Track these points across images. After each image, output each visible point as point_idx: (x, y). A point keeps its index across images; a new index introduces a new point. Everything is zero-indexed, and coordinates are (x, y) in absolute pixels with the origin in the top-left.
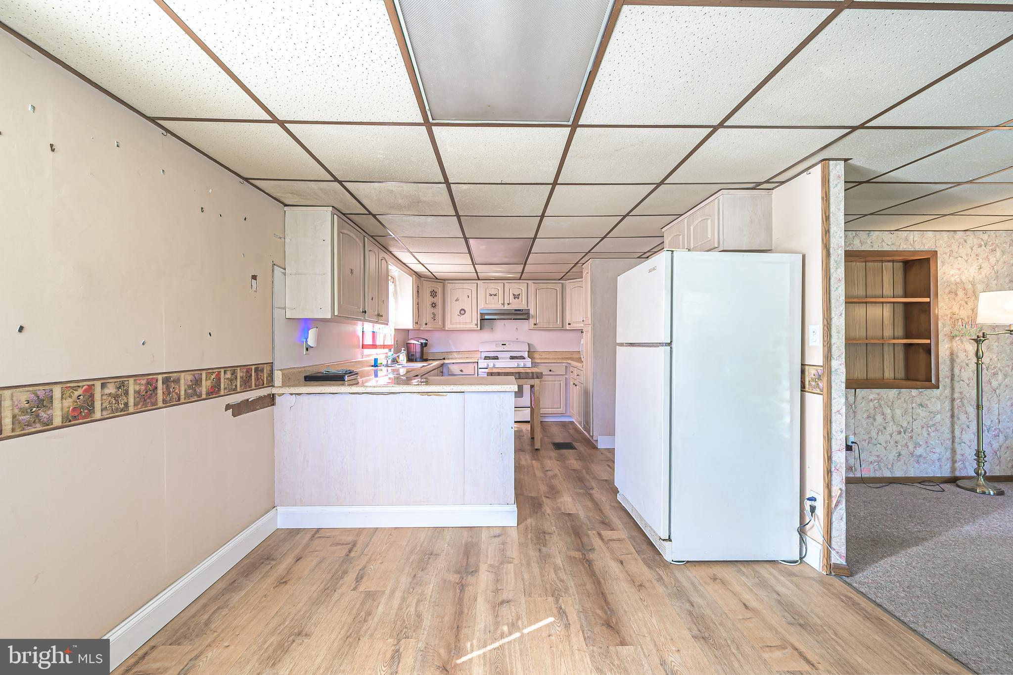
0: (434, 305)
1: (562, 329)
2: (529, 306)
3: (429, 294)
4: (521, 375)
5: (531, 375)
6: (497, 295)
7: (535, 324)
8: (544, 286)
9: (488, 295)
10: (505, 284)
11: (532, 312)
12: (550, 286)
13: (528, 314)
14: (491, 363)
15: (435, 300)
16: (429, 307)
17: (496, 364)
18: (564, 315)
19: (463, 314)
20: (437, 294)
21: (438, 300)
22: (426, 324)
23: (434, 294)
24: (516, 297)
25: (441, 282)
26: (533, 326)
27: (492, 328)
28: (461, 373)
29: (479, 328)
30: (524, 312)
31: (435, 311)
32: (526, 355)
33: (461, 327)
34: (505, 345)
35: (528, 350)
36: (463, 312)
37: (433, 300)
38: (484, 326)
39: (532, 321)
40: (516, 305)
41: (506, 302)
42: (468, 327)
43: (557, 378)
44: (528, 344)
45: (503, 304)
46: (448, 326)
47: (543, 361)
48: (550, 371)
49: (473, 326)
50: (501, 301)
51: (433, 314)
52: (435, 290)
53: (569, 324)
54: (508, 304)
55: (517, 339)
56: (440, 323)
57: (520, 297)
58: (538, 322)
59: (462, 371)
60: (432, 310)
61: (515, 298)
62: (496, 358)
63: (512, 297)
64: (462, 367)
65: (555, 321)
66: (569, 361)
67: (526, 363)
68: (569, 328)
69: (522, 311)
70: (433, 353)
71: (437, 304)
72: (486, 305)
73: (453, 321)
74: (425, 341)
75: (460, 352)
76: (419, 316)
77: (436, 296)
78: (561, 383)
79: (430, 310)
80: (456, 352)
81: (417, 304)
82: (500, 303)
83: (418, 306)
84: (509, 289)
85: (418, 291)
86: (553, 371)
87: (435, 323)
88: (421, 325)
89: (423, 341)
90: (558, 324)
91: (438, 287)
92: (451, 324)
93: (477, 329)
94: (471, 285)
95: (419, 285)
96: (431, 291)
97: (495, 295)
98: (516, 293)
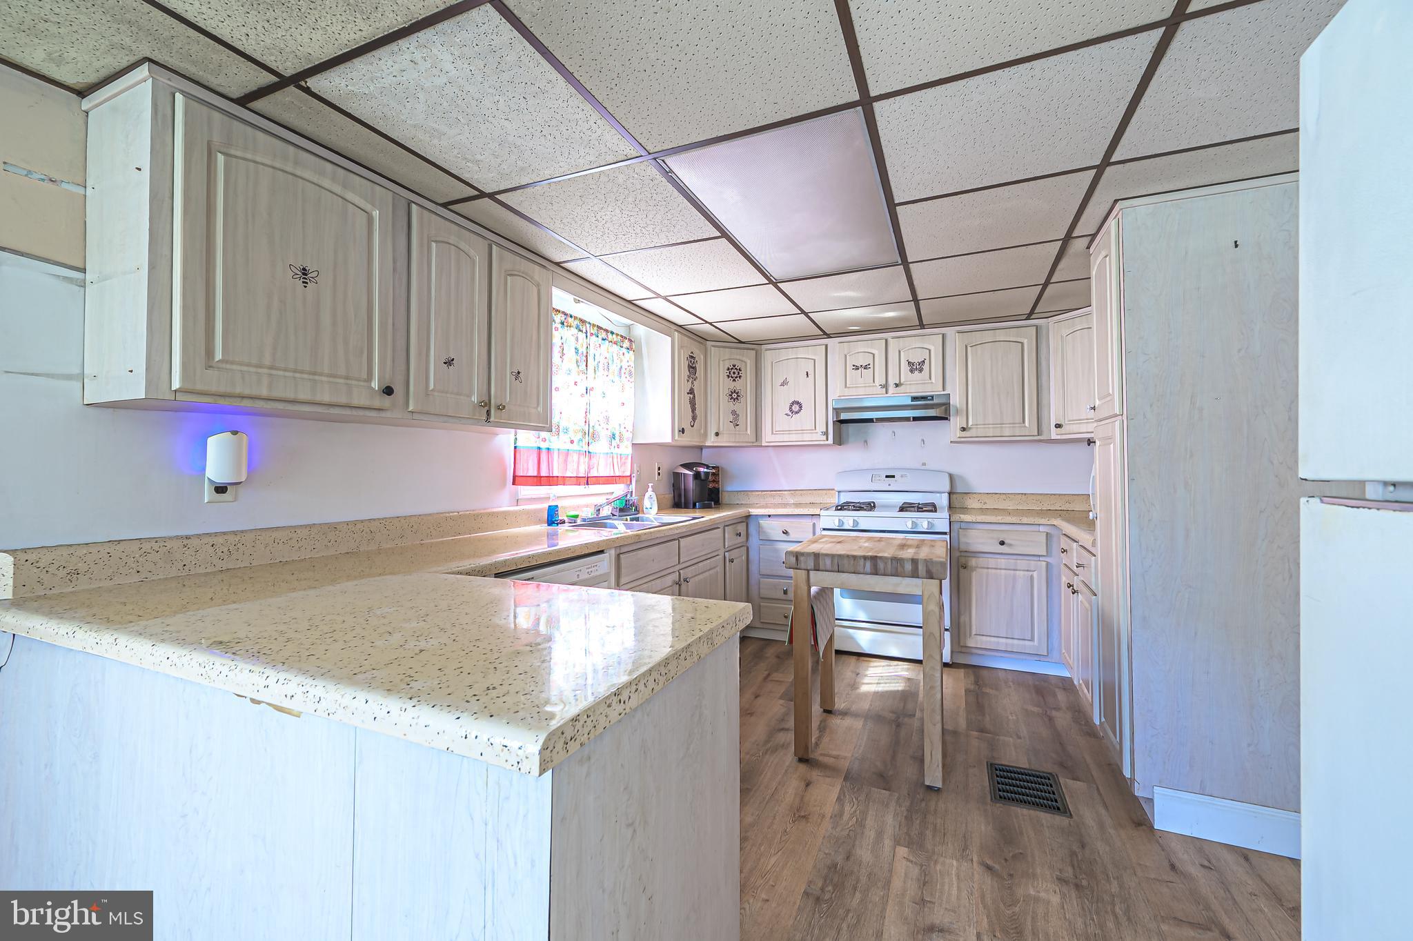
0: (735, 396)
1: (1039, 439)
2: (947, 388)
3: (723, 373)
5: (908, 567)
6: (871, 366)
7: (964, 429)
8: (988, 336)
9: (849, 367)
10: (891, 341)
11: (956, 401)
12: (1001, 335)
13: (947, 405)
14: (849, 518)
15: (738, 385)
16: (724, 399)
18: (1044, 402)
19: (797, 413)
20: (742, 373)
21: (746, 384)
22: (717, 434)
23: (734, 373)
24: (916, 367)
25: (753, 349)
26: (959, 433)
27: (866, 441)
28: (784, 537)
29: (830, 441)
30: (935, 401)
31: (737, 407)
32: (943, 501)
33: (793, 438)
34: (893, 477)
36: (795, 408)
37: (732, 385)
38: (848, 435)
39: (956, 422)
40: (917, 385)
41: (891, 382)
42: (808, 438)
43: (1022, 563)
44: (951, 477)
45: (885, 386)
46: (768, 437)
47: (980, 518)
48: (1002, 543)
49: (818, 437)
50: (880, 379)
51: (734, 413)
52: (738, 365)
53: (1058, 426)
54: (897, 385)
55: (924, 464)
56: (749, 432)
57: (926, 367)
58: (970, 423)
59: (785, 533)
60: (732, 406)
61: (912, 371)
62: (871, 506)
63: (905, 367)
64: (786, 523)
65: (1018, 419)
66: (1057, 522)
67: (936, 522)
68: (1059, 437)
69: (932, 399)
70: (743, 493)
71: (742, 393)
72: (847, 389)
73: (777, 428)
74: (706, 470)
75: (797, 492)
76: (694, 418)
77: (740, 377)
78: (1032, 577)
79: (727, 405)
80: (790, 491)
81: (688, 393)
82: (877, 383)
83: (692, 396)
84: (900, 352)
85: (692, 368)
86: (1010, 545)
87: (737, 432)
88: (705, 435)
89: (702, 469)
90: (1025, 426)
91: (744, 359)
92: (772, 433)
93: (826, 442)
94: (814, 351)
95: (692, 355)
96: (726, 368)
97: (866, 368)
98: (916, 359)
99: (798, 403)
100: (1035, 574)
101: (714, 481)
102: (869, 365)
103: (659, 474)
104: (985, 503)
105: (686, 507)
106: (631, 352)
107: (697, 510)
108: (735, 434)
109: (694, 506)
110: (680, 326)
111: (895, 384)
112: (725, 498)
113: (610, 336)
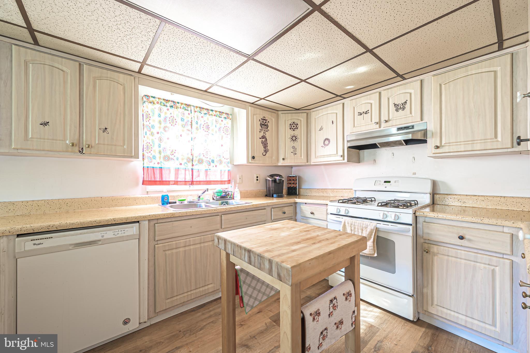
0: (294, 138)
2: (426, 119)
3: (288, 127)
4: (252, 258)
6: (370, 111)
7: (437, 147)
9: (356, 114)
10: (383, 93)
11: (432, 127)
13: (425, 132)
14: (344, 208)
15: (296, 133)
16: (288, 140)
17: (350, 210)
19: (327, 145)
20: (299, 126)
21: (301, 132)
22: (284, 159)
23: (294, 126)
24: (399, 107)
25: (305, 113)
26: (433, 150)
27: (375, 160)
28: (312, 216)
29: (346, 160)
30: (416, 129)
31: (296, 144)
33: (325, 160)
34: (389, 182)
36: (327, 142)
37: (292, 133)
38: (364, 157)
39: (432, 142)
40: (400, 120)
41: (383, 119)
42: (334, 159)
44: (433, 182)
45: (379, 123)
46: (313, 160)
48: (461, 238)
49: (338, 158)
50: (375, 119)
51: (294, 147)
52: (296, 121)
54: (386, 121)
55: (415, 174)
56: (302, 157)
57: (408, 106)
59: (312, 213)
60: (292, 144)
61: (397, 110)
63: (392, 109)
64: (313, 209)
66: (523, 225)
67: (402, 216)
69: (413, 127)
71: (298, 137)
72: (355, 128)
73: (317, 155)
74: (279, 178)
75: (335, 190)
76: (266, 151)
77: (297, 128)
78: (493, 271)
79: (290, 144)
80: (331, 189)
81: (260, 138)
82: (373, 121)
83: (264, 140)
84: (388, 99)
85: (264, 124)
86: (470, 240)
87: (296, 158)
88: (278, 160)
89: (277, 178)
90: (498, 141)
91: (300, 118)
92: (315, 158)
93: (343, 161)
94: (336, 108)
95: (264, 118)
96: (289, 124)
97: (366, 113)
98: (400, 101)
99: (328, 139)
100: (497, 269)
101: (293, 183)
102: (368, 111)
103: (257, 180)
104: (464, 202)
105: (270, 196)
106: (228, 120)
107: (275, 199)
108: (295, 159)
109: (273, 196)
110: (252, 103)
111: (385, 120)
113: (211, 112)
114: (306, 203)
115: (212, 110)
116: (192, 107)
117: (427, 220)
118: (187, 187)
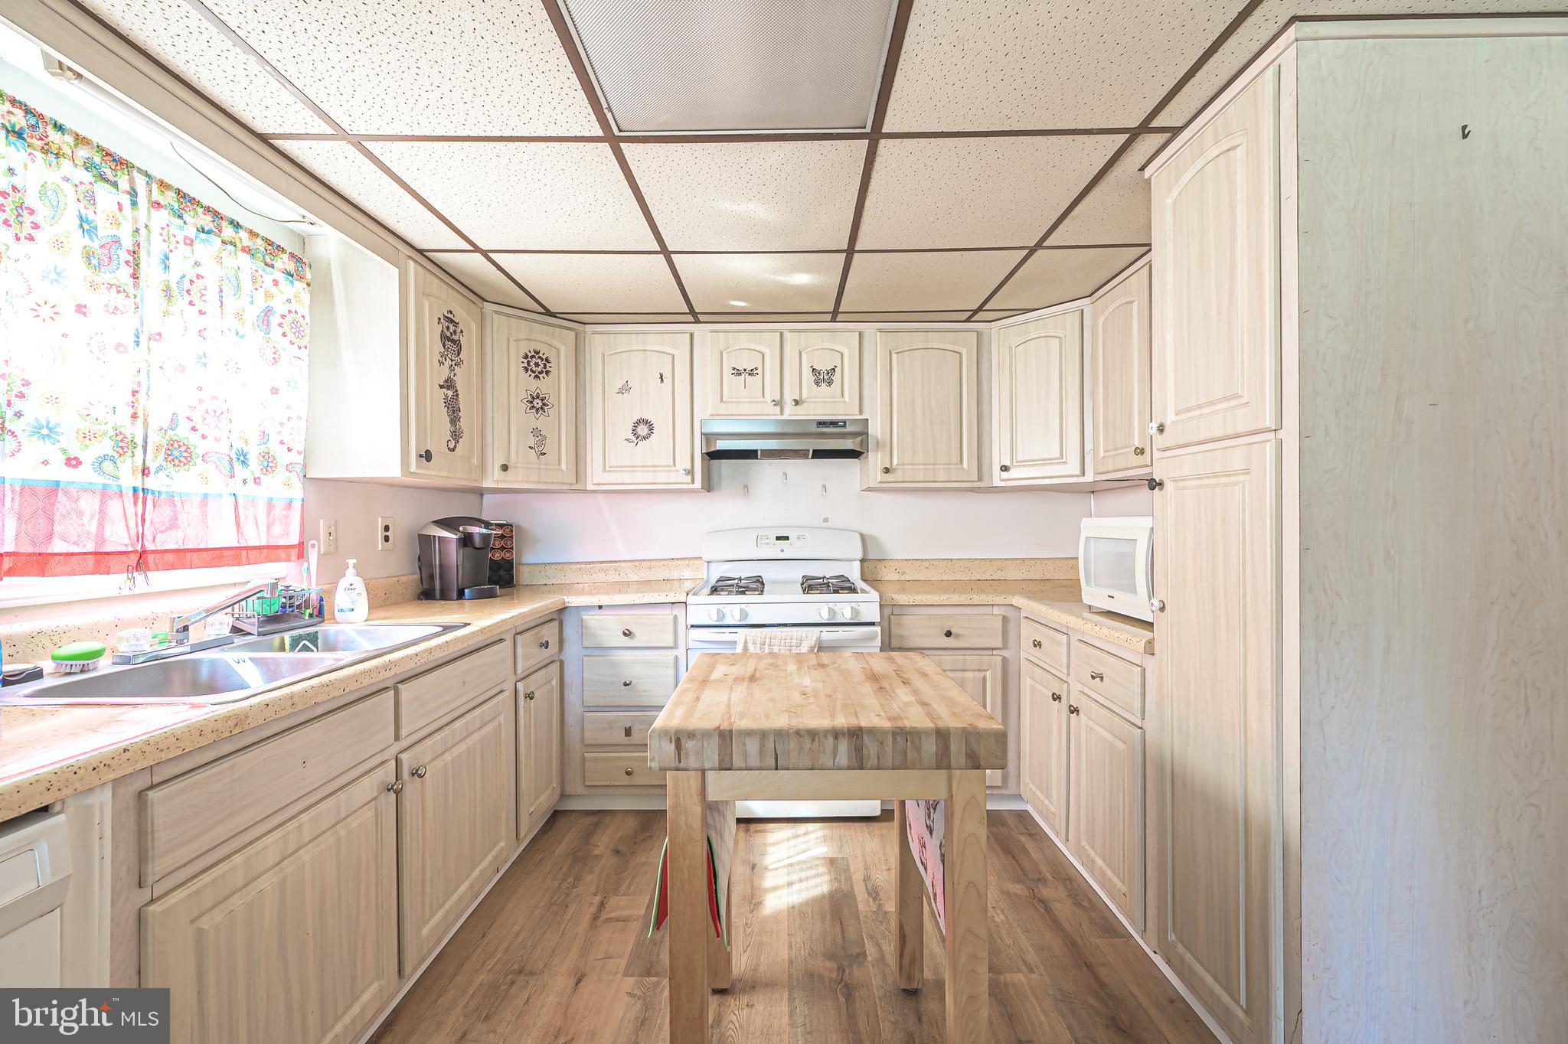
0: (538, 404)
1: (980, 488)
2: (866, 409)
3: (517, 363)
4: (871, 747)
6: (760, 371)
7: (887, 470)
8: (918, 340)
9: (727, 371)
10: (788, 336)
11: (876, 429)
12: (935, 341)
13: (863, 434)
14: (732, 607)
15: (544, 385)
16: (518, 408)
18: (985, 436)
19: (645, 438)
20: (552, 366)
21: (558, 385)
22: (505, 468)
23: (537, 365)
24: (824, 377)
25: (570, 329)
26: (880, 476)
27: (746, 487)
28: (626, 642)
29: (698, 484)
30: (849, 428)
31: (542, 422)
32: (854, 573)
33: (641, 479)
34: (787, 538)
35: (859, 555)
36: (643, 430)
37: (534, 385)
38: (720, 478)
39: (875, 460)
40: (821, 405)
41: (788, 398)
42: (663, 478)
43: (972, 659)
44: (863, 537)
45: (779, 403)
46: (595, 476)
47: (920, 599)
48: (948, 634)
50: (772, 393)
51: (536, 432)
52: (545, 351)
53: (1005, 468)
54: (797, 402)
55: (826, 520)
56: (563, 467)
57: (836, 378)
58: (895, 462)
59: (627, 634)
60: (532, 420)
61: (817, 383)
62: (757, 585)
63: (808, 377)
64: (628, 619)
65: (955, 459)
66: (1018, 600)
67: (862, 608)
68: (1003, 484)
69: (845, 426)
70: (553, 566)
71: (551, 400)
72: (723, 405)
73: (612, 461)
74: (484, 531)
75: (643, 563)
76: (456, 435)
77: (547, 373)
78: (984, 679)
79: (523, 419)
80: (632, 561)
81: (441, 387)
82: (768, 398)
83: (450, 393)
84: (800, 353)
85: (451, 340)
86: (958, 636)
87: (543, 466)
88: (483, 468)
89: (476, 530)
90: (963, 468)
91: (555, 343)
92: (604, 470)
93: (691, 486)
94: (671, 341)
95: (449, 315)
96: (522, 354)
97: (752, 373)
98: (824, 366)
99: (646, 422)
100: (988, 674)
101: (503, 548)
102: (756, 368)
103: (387, 539)
104: (904, 573)
105: (444, 596)
106: (299, 285)
107: (467, 603)
108: (539, 469)
109: (461, 595)
110: (421, 252)
111: (795, 400)
112: (523, 575)
113: (228, 232)
114: (600, 607)
115: (236, 225)
116: (140, 181)
117: (896, 611)
118: (112, 583)
